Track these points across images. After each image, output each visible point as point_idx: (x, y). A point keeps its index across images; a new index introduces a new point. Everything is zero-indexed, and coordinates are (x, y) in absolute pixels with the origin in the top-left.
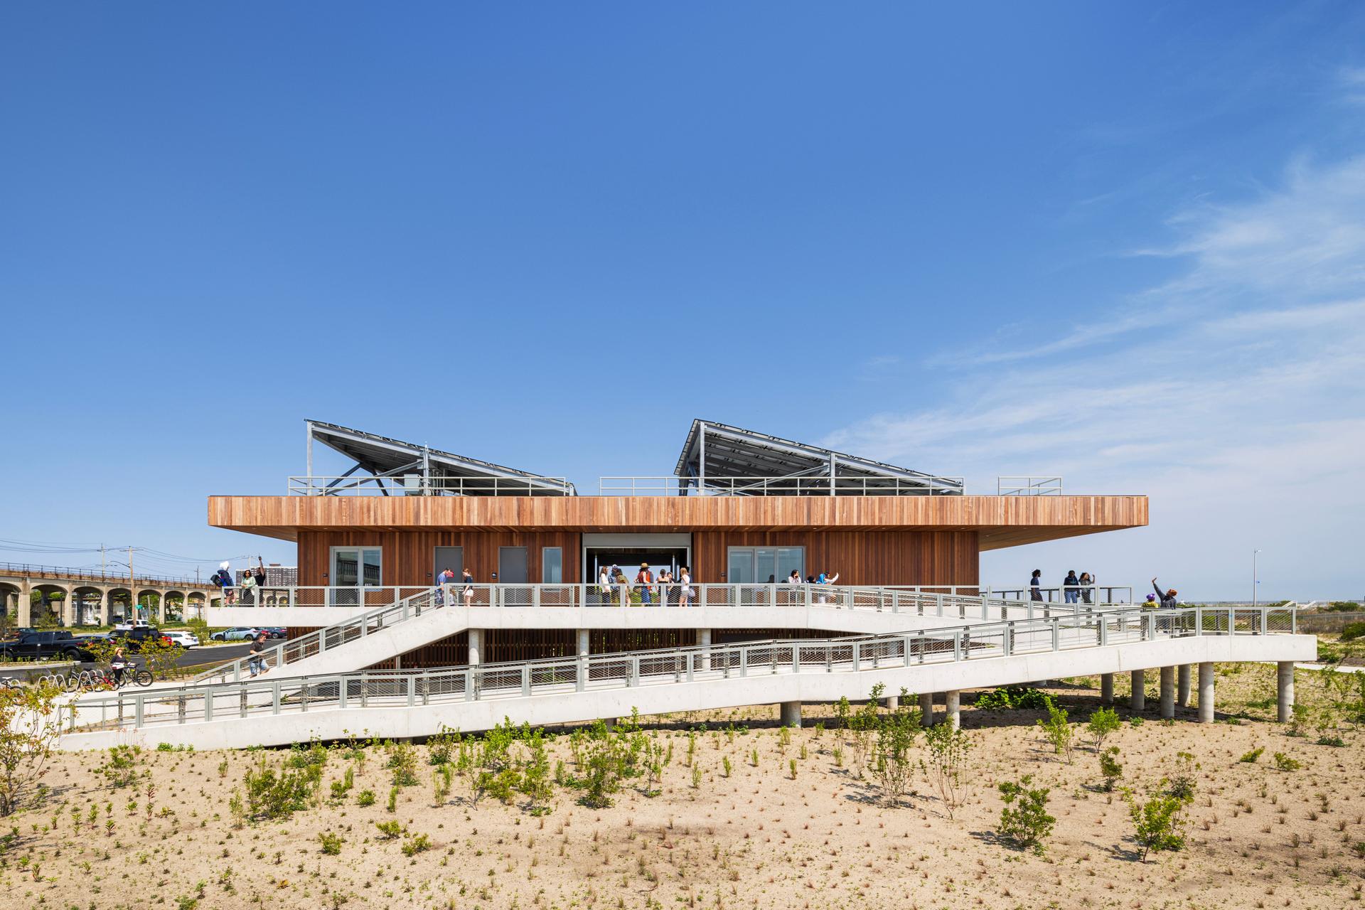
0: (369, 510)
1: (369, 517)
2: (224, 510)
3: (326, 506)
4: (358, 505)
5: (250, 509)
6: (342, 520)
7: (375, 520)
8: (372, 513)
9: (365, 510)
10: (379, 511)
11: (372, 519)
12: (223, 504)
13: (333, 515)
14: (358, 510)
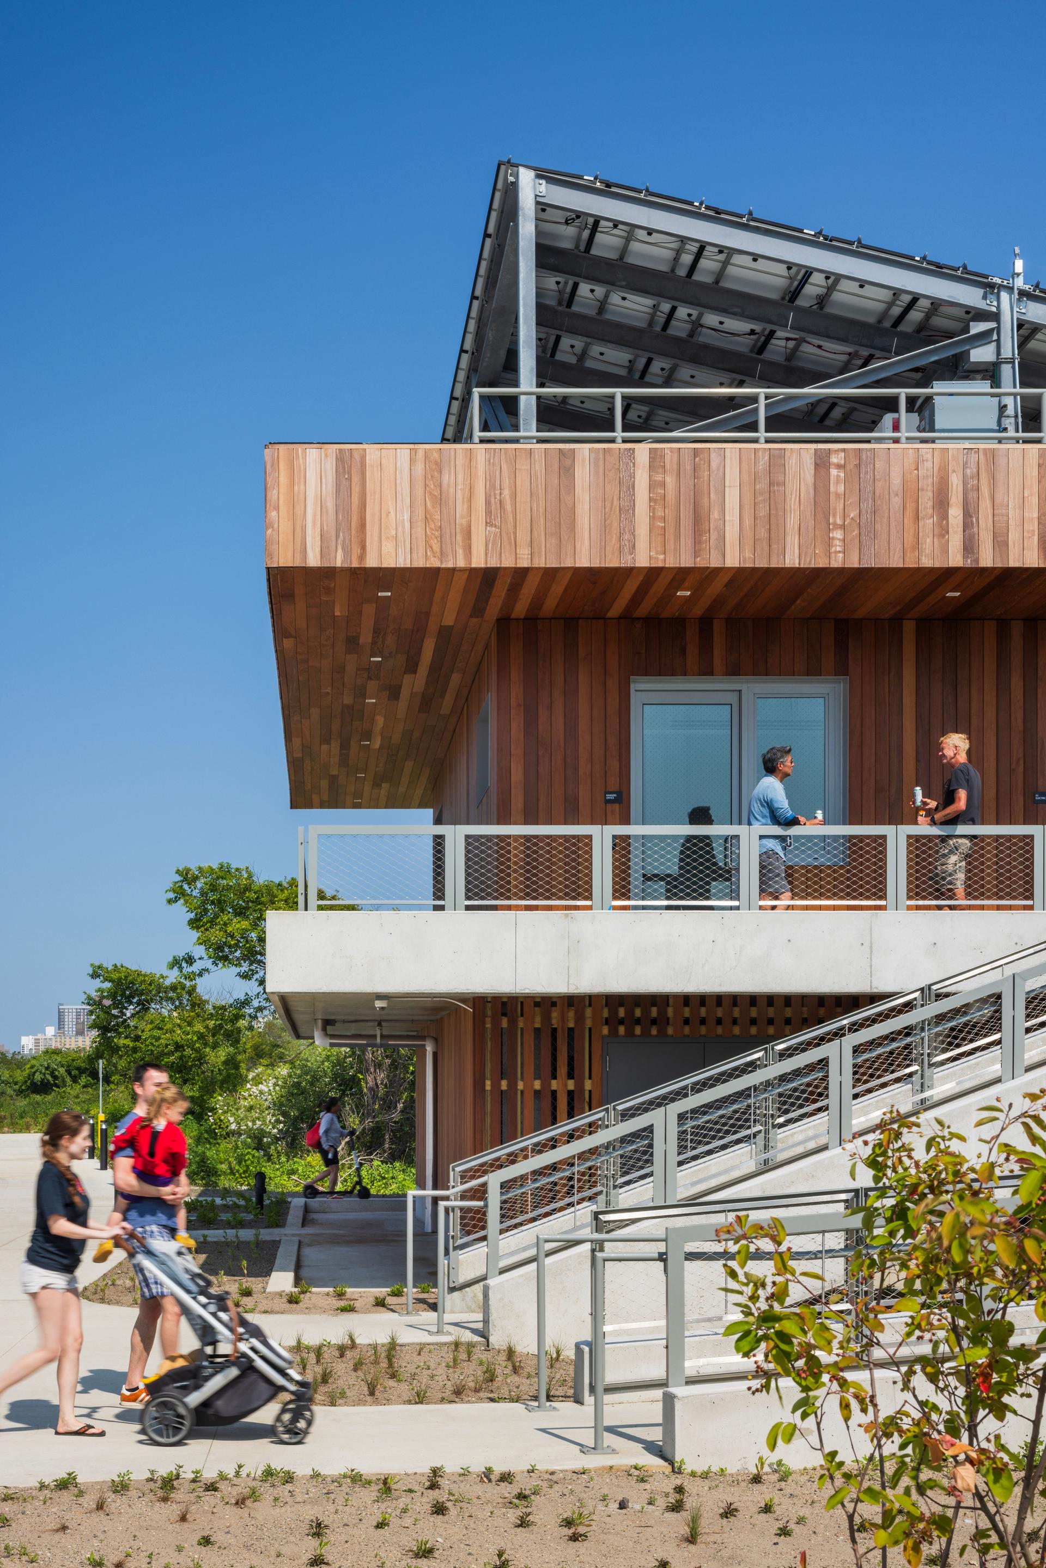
0: (942, 503)
1: (943, 531)
2: (330, 504)
3: (763, 485)
4: (896, 481)
5: (440, 499)
6: (829, 542)
7: (969, 546)
8: (955, 514)
9: (927, 501)
10: (985, 506)
11: (956, 540)
12: (330, 477)
13: (792, 521)
14: (896, 501)
